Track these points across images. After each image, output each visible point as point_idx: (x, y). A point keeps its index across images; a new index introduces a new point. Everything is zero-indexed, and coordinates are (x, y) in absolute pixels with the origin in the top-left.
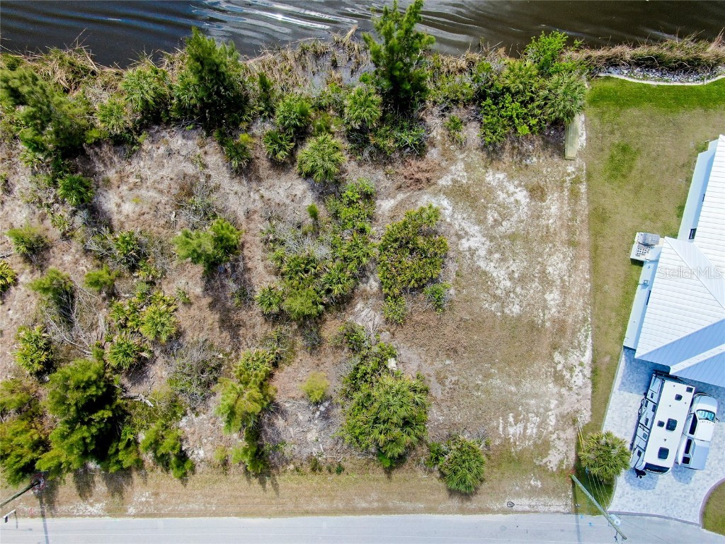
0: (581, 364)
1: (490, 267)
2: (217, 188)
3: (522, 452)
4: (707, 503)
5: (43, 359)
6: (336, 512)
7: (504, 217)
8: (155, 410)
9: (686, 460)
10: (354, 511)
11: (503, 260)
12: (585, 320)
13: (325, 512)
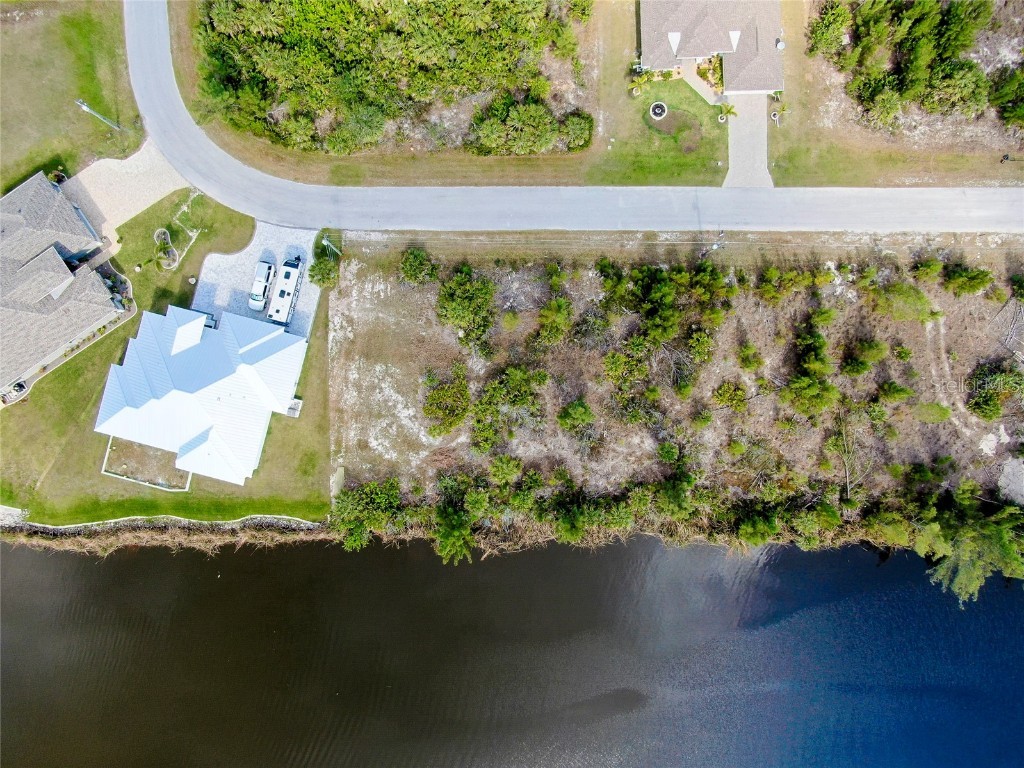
0: (335, 331)
1: (395, 396)
2: (576, 452)
3: (375, 272)
4: (252, 235)
5: (691, 341)
6: (500, 233)
7: (384, 430)
8: (620, 304)
9: (270, 268)
10: (489, 234)
11: (386, 401)
12: (333, 360)
13: (508, 233)
